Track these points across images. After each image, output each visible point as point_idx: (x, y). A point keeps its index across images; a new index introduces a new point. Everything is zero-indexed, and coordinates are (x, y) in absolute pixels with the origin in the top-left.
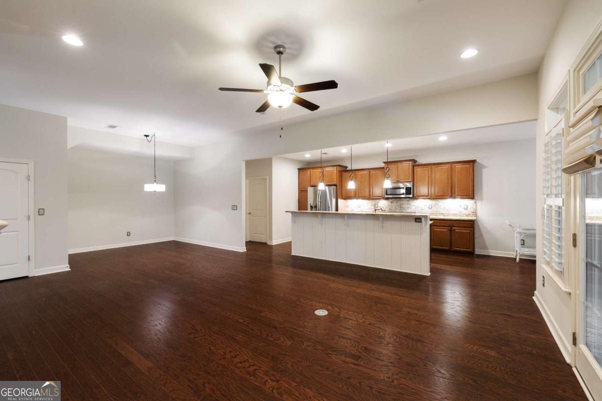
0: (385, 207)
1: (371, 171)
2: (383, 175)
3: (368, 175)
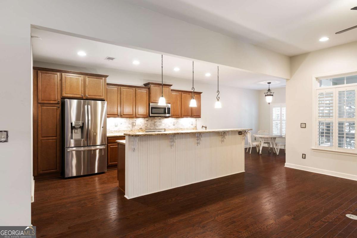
1: (137, 89)
2: (148, 94)
3: (134, 92)
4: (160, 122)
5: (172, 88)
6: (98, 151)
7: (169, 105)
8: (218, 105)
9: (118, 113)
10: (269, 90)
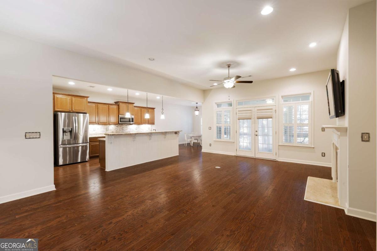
0: (113, 130)
1: (110, 105)
2: (118, 109)
3: (108, 108)
4: (126, 127)
5: (134, 105)
6: (80, 148)
7: (133, 117)
8: (163, 117)
9: (96, 121)
10: (197, 107)
